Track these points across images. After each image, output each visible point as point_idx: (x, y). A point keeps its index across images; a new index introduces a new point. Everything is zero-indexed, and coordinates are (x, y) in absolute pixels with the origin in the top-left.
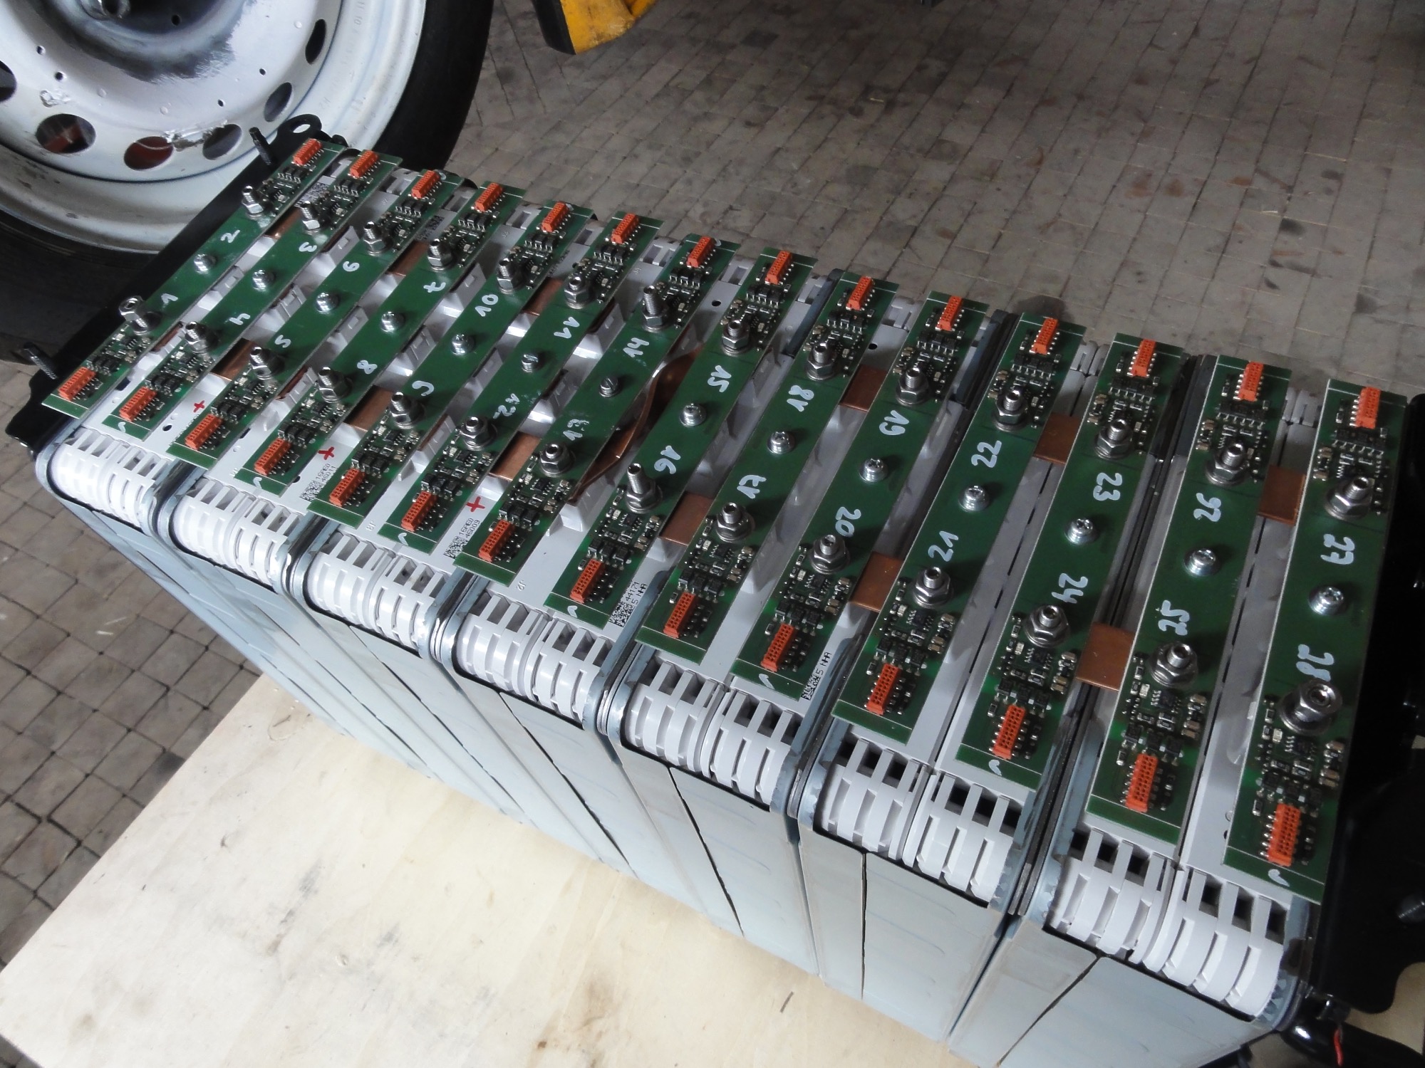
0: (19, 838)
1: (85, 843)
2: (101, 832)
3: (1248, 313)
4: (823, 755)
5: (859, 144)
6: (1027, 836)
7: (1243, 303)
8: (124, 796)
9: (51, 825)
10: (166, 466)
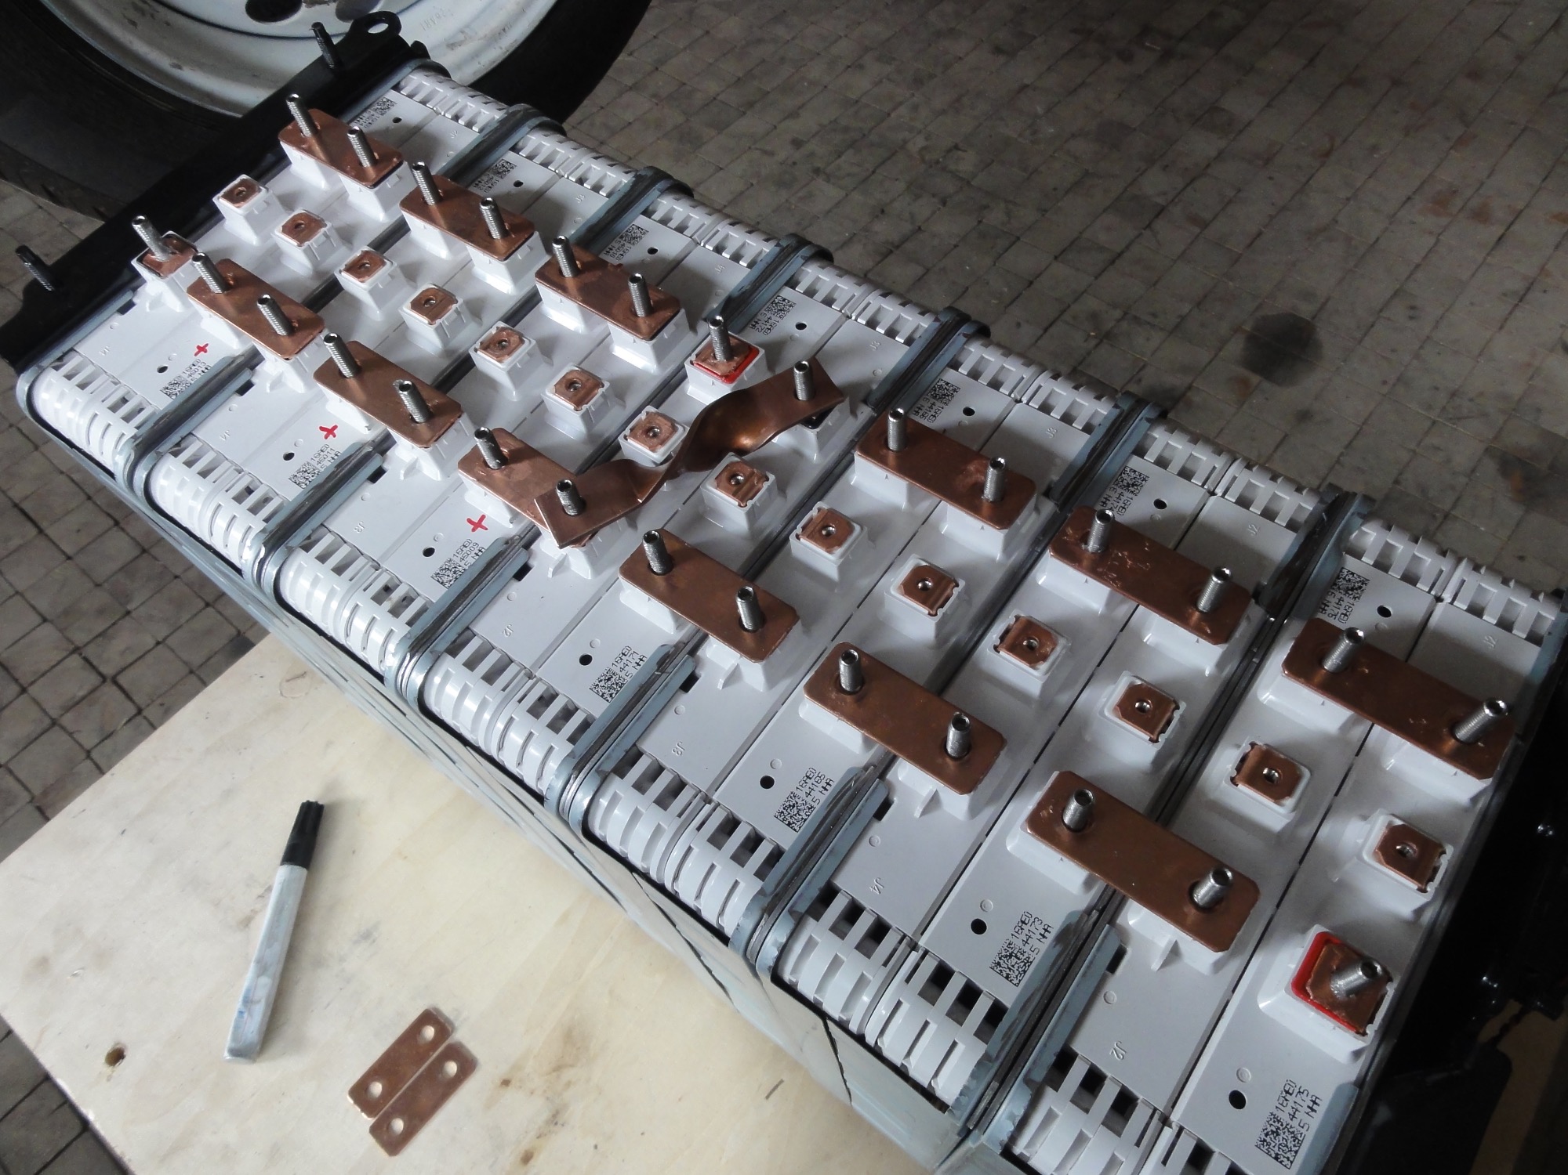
0: (81, 693)
1: (145, 713)
2: (162, 705)
3: (1531, 378)
4: (795, 903)
5: (1120, 95)
6: (1002, 1048)
7: (1529, 365)
8: (191, 672)
9: (114, 688)
10: (153, 414)
